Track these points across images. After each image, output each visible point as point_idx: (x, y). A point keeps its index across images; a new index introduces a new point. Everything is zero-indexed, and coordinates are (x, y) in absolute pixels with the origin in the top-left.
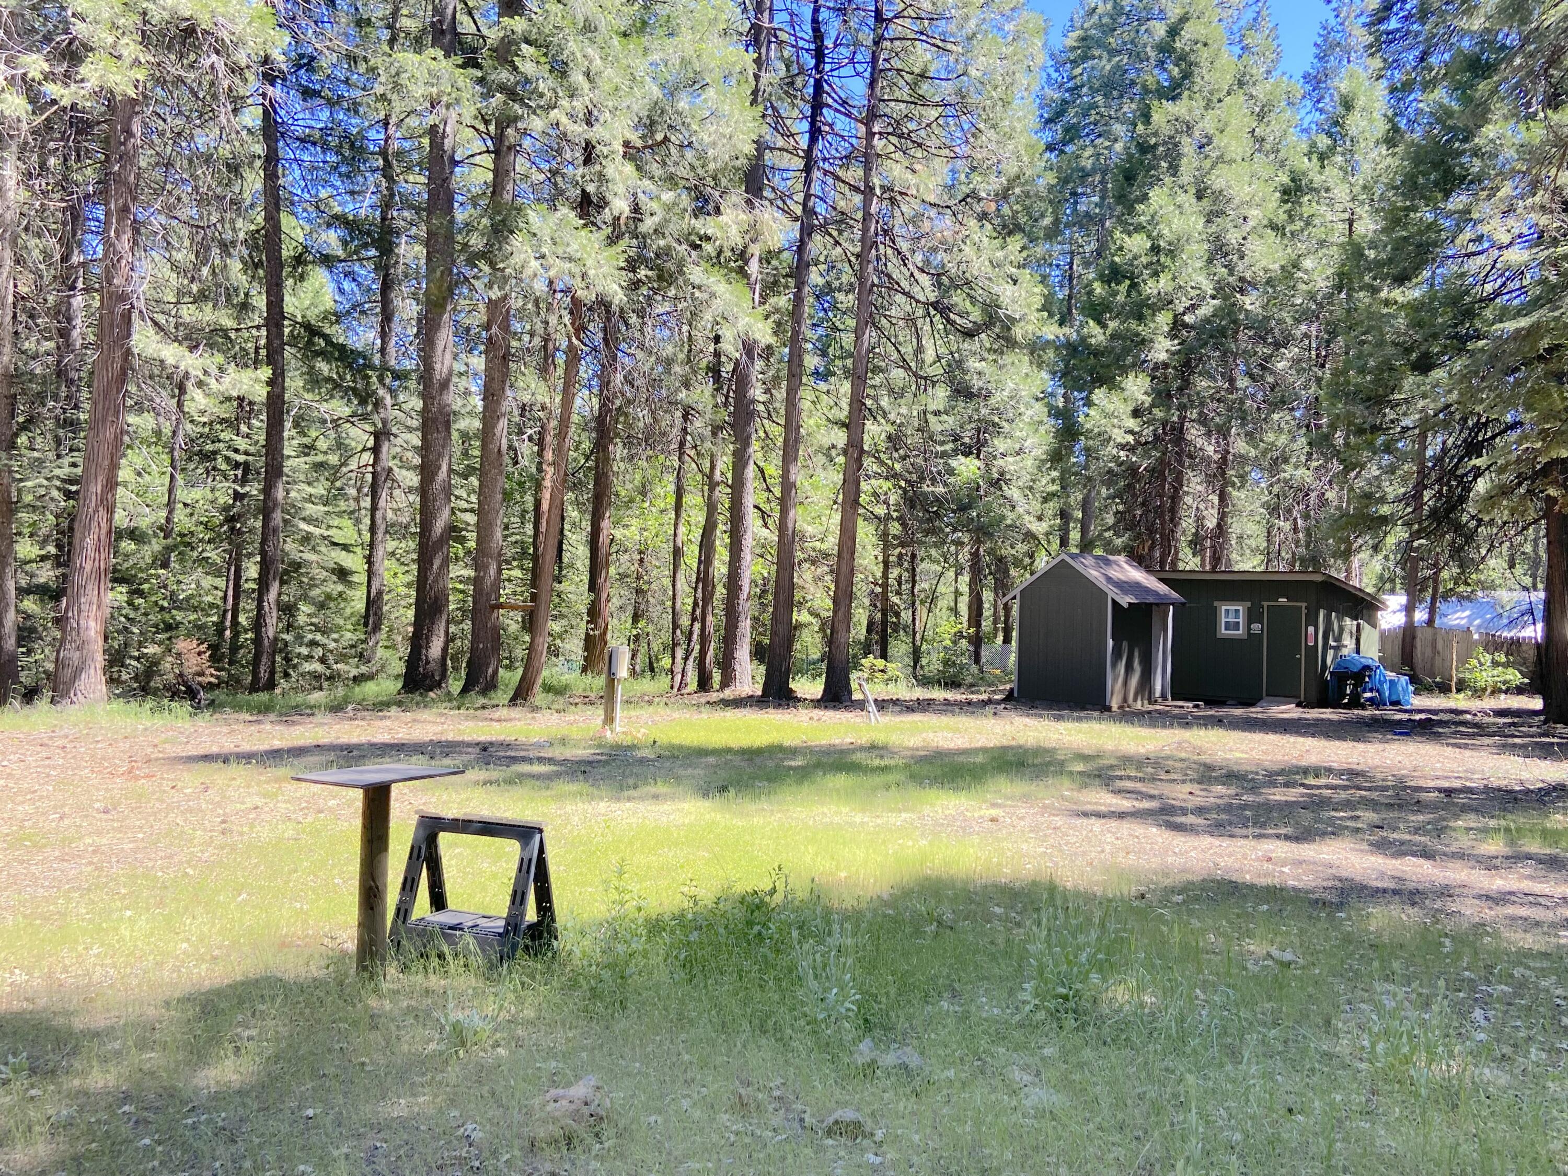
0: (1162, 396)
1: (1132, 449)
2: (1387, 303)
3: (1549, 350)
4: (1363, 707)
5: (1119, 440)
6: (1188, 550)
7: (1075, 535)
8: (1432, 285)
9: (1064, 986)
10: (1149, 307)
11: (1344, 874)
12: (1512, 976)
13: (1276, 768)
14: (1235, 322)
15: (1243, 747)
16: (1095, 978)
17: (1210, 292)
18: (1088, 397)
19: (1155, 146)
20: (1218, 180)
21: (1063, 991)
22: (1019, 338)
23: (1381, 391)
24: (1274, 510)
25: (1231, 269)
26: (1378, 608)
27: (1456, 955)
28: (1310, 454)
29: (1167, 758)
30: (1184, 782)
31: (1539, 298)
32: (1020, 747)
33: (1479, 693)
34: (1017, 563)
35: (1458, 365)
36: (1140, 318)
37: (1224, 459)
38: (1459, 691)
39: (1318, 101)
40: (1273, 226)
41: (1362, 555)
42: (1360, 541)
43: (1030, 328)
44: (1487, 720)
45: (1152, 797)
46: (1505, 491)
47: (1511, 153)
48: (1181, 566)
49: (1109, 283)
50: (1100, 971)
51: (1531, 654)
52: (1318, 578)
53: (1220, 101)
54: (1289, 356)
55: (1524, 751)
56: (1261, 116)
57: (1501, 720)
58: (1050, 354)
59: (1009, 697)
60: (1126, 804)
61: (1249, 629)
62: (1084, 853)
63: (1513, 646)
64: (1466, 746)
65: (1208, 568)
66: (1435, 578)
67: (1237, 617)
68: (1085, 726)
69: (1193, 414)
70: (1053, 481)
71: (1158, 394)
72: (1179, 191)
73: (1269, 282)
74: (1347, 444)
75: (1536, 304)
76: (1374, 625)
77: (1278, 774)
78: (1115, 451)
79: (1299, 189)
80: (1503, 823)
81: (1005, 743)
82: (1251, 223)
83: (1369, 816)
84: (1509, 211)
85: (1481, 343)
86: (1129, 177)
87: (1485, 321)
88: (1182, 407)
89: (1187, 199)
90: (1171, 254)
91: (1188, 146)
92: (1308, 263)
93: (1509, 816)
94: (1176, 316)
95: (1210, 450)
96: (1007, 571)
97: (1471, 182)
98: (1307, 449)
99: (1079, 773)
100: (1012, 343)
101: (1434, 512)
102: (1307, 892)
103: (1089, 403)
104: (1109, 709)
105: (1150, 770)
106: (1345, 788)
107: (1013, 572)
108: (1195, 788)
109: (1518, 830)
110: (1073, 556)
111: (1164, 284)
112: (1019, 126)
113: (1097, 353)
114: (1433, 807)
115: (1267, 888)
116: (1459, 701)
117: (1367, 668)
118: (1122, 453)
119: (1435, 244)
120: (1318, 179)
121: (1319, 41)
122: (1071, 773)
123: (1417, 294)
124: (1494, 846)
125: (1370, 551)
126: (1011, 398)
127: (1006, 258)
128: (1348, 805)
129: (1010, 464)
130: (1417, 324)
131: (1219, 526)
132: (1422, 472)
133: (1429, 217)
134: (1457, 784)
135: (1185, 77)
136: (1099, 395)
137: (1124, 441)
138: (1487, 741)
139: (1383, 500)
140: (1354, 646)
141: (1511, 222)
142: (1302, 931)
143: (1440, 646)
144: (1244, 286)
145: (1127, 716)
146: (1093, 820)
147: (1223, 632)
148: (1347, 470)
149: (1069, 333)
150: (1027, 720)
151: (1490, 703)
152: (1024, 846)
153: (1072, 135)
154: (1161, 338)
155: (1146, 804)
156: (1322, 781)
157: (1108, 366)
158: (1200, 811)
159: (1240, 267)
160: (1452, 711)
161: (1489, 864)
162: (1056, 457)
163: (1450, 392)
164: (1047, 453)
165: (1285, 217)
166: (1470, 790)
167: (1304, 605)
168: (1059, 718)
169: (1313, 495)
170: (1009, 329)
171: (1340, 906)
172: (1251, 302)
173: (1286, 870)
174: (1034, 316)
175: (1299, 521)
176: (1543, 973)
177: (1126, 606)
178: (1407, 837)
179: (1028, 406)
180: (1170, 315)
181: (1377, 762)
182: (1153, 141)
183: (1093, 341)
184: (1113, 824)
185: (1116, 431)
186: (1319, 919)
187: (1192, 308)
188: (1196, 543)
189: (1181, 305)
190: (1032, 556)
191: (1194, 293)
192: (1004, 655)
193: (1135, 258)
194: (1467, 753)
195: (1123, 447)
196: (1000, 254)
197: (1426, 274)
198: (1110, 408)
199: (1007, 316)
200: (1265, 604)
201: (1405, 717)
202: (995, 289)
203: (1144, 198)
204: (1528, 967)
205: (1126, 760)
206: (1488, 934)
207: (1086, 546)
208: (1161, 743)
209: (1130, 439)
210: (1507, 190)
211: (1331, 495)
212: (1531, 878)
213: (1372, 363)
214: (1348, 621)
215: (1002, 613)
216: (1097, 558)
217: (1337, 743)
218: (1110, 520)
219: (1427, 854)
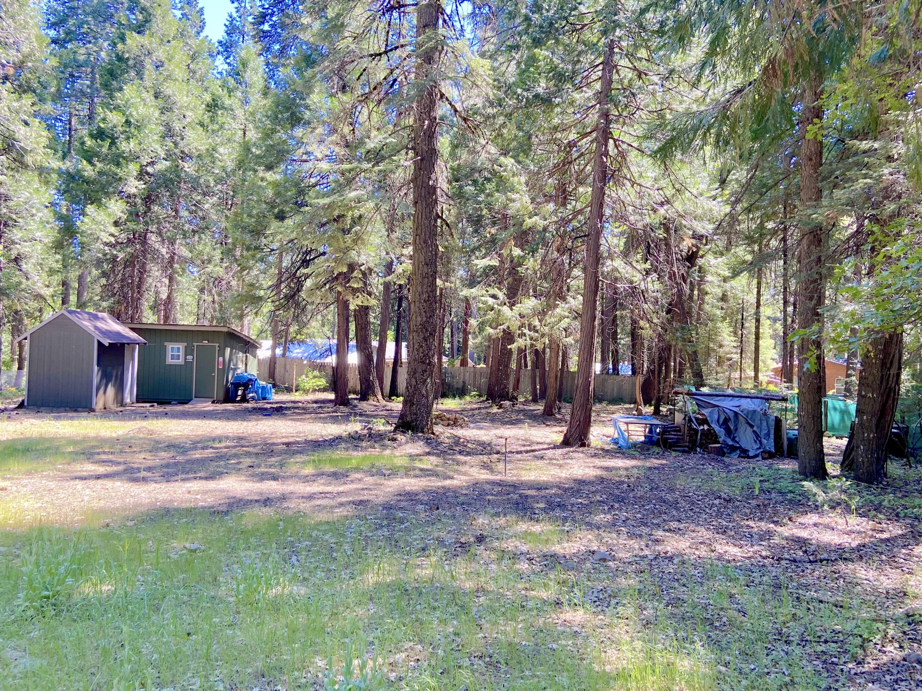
0: (134, 215)
1: (112, 246)
2: (262, 179)
3: (339, 217)
4: (248, 402)
5: (105, 240)
6: (150, 312)
7: (73, 299)
8: (286, 174)
9: (47, 589)
10: (124, 158)
11: (231, 494)
12: (311, 536)
13: (198, 439)
14: (178, 176)
15: (179, 429)
16: (69, 581)
17: (163, 155)
18: (83, 210)
19: (128, 59)
20: (168, 89)
21: (46, 593)
22: (30, 163)
23: (259, 228)
24: (202, 290)
25: (176, 144)
26: (257, 348)
27: (285, 530)
28: (222, 259)
29: (131, 438)
30: (140, 452)
31: (334, 189)
32: (27, 439)
33: (306, 392)
34: (30, 315)
35: (298, 218)
36: (118, 164)
37: (172, 258)
38: (296, 391)
39: (227, 58)
40: (202, 125)
41: (249, 318)
42: (248, 310)
43: (39, 158)
44: (309, 405)
45: (119, 463)
46: (319, 287)
47: (323, 112)
48: (144, 320)
49: (96, 139)
50: (74, 576)
51: (330, 372)
52: (225, 330)
53: (169, 42)
54: (211, 201)
55: (324, 420)
56: (193, 58)
57: (315, 405)
58: (54, 176)
59: (21, 406)
60: (101, 470)
61: (186, 359)
62: (70, 503)
63: (322, 367)
64: (298, 420)
65: (162, 322)
66: (287, 332)
67: (179, 351)
68: (76, 422)
69: (154, 228)
70: (57, 261)
71: (131, 214)
72: (143, 91)
73: (199, 156)
74: (242, 256)
75: (333, 192)
76: (255, 356)
77: (198, 443)
78: (102, 246)
79: (216, 105)
80: (312, 458)
81: (15, 436)
82: (188, 120)
83: (247, 461)
84: (321, 141)
85: (307, 209)
86: (112, 74)
87: (309, 197)
88: (147, 224)
89: (149, 97)
90: (138, 128)
91: (149, 65)
92: (221, 150)
93: (316, 454)
94: (141, 166)
95: (164, 251)
96: (21, 321)
97: (305, 123)
98: (221, 256)
99: (70, 453)
100: (26, 166)
101: (286, 296)
102: (210, 508)
103: (84, 214)
104: (93, 411)
105: (119, 447)
106: (235, 447)
107: (26, 321)
108: (148, 455)
109: (319, 461)
110: (71, 312)
111: (133, 145)
112: (31, 22)
113: (87, 182)
114: (280, 454)
115: (187, 509)
116: (296, 396)
117: (250, 380)
118: (106, 248)
119: (288, 152)
120: (227, 102)
121: (227, 23)
122: (64, 453)
123: (278, 177)
124: (309, 470)
125: (254, 316)
126: (26, 203)
127: (20, 107)
128: (236, 456)
129: (24, 248)
130: (278, 194)
131: (169, 297)
132: (280, 274)
133: (284, 137)
134: (291, 440)
135: (147, 21)
136: (90, 209)
137: (108, 241)
138: (308, 416)
139: (260, 288)
140: (244, 368)
141: (322, 147)
142: (205, 530)
143: (288, 368)
144: (185, 156)
145: (106, 413)
146: (77, 482)
147: (169, 361)
148: (243, 269)
149: (67, 165)
150: (33, 421)
151: (311, 397)
152: (26, 504)
153: (71, 37)
154: (132, 179)
155: (115, 468)
156: (223, 444)
157: (97, 191)
158: (149, 469)
159: (181, 144)
160: (292, 402)
161: (306, 479)
162: (58, 246)
163: (292, 232)
164: (53, 242)
165: (209, 120)
166: (298, 443)
167: (217, 345)
168: (57, 418)
169: (224, 282)
170: (23, 156)
171: (226, 513)
172: (189, 167)
173: (199, 497)
174: (41, 151)
175: (216, 297)
176: (325, 532)
177: (107, 345)
178: (266, 470)
179: (38, 210)
180: (138, 166)
181: (253, 431)
182: (127, 55)
183: (86, 174)
184: (92, 483)
185: (103, 234)
186: (214, 522)
187: (152, 163)
188: (154, 308)
189: (145, 160)
190: (40, 310)
191: (153, 155)
192: (18, 377)
193: (115, 126)
194: (298, 423)
195: (106, 244)
196: (16, 104)
197: (282, 167)
198: (99, 218)
199: (21, 147)
200: (195, 344)
201: (269, 406)
202: (12, 128)
203: (121, 89)
204: (319, 530)
205: (104, 441)
206: (301, 516)
207: (81, 305)
208: (126, 431)
209: (113, 240)
210: (320, 130)
211: (234, 283)
212: (324, 484)
213: (255, 212)
214: (241, 354)
215: (17, 349)
216: (89, 313)
217: (232, 423)
218: (98, 290)
219: (275, 478)
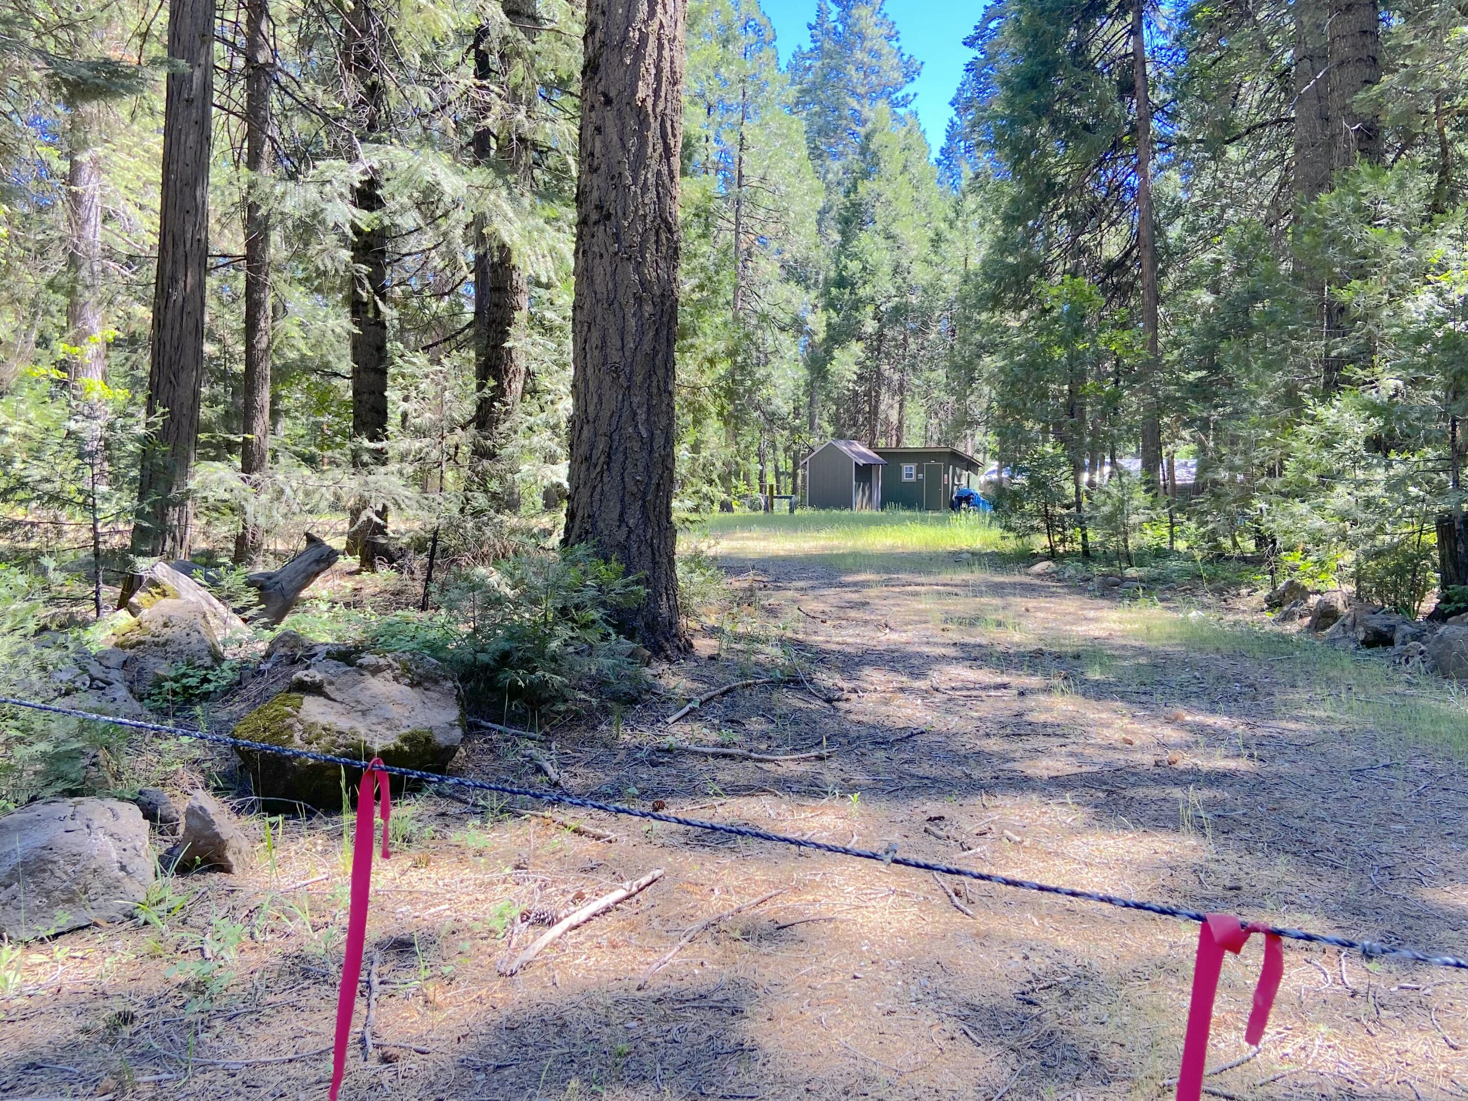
1: (855, 382)
10: (862, 302)
14: (906, 309)
17: (894, 293)
18: (832, 354)
19: (861, 205)
20: (895, 229)
26: (978, 466)
36: (857, 309)
52: (950, 451)
53: (895, 180)
61: (917, 477)
65: (895, 446)
67: (911, 471)
71: (868, 352)
72: (876, 235)
73: (924, 288)
76: (978, 476)
78: (846, 384)
79: (939, 239)
89: (881, 240)
90: (873, 271)
91: (879, 207)
94: (876, 307)
103: (832, 358)
111: (869, 289)
118: (851, 385)
131: (899, 423)
135: (875, 166)
136: (838, 353)
137: (851, 378)
147: (905, 479)
154: (869, 320)
157: (842, 336)
167: (942, 464)
172: (915, 299)
177: (861, 465)
180: (873, 307)
185: (847, 372)
187: (885, 302)
189: (878, 301)
191: (885, 294)
193: (854, 274)
195: (851, 381)
198: (844, 360)
200: (924, 464)
203: (857, 237)
209: (855, 377)
214: (963, 472)
